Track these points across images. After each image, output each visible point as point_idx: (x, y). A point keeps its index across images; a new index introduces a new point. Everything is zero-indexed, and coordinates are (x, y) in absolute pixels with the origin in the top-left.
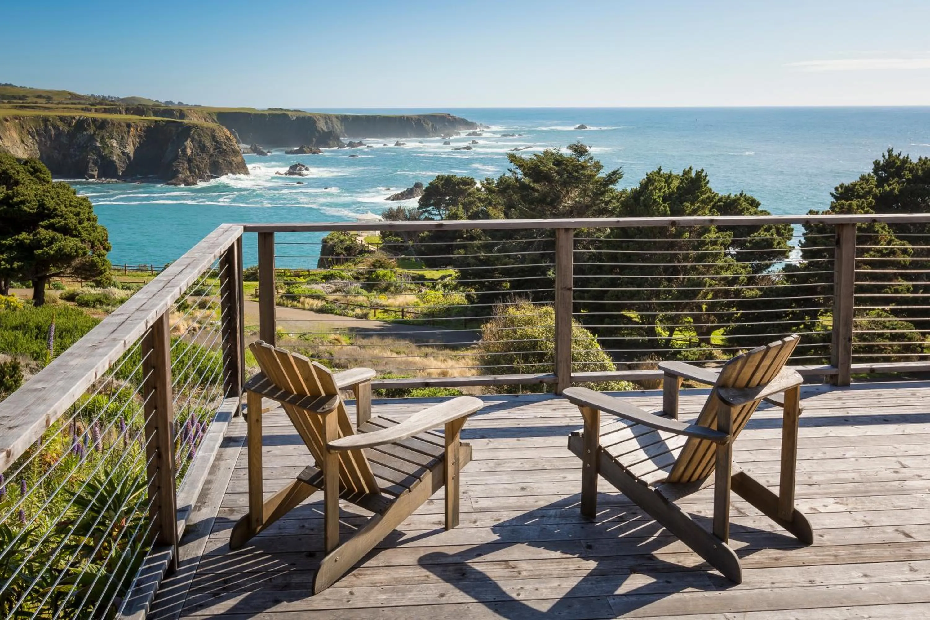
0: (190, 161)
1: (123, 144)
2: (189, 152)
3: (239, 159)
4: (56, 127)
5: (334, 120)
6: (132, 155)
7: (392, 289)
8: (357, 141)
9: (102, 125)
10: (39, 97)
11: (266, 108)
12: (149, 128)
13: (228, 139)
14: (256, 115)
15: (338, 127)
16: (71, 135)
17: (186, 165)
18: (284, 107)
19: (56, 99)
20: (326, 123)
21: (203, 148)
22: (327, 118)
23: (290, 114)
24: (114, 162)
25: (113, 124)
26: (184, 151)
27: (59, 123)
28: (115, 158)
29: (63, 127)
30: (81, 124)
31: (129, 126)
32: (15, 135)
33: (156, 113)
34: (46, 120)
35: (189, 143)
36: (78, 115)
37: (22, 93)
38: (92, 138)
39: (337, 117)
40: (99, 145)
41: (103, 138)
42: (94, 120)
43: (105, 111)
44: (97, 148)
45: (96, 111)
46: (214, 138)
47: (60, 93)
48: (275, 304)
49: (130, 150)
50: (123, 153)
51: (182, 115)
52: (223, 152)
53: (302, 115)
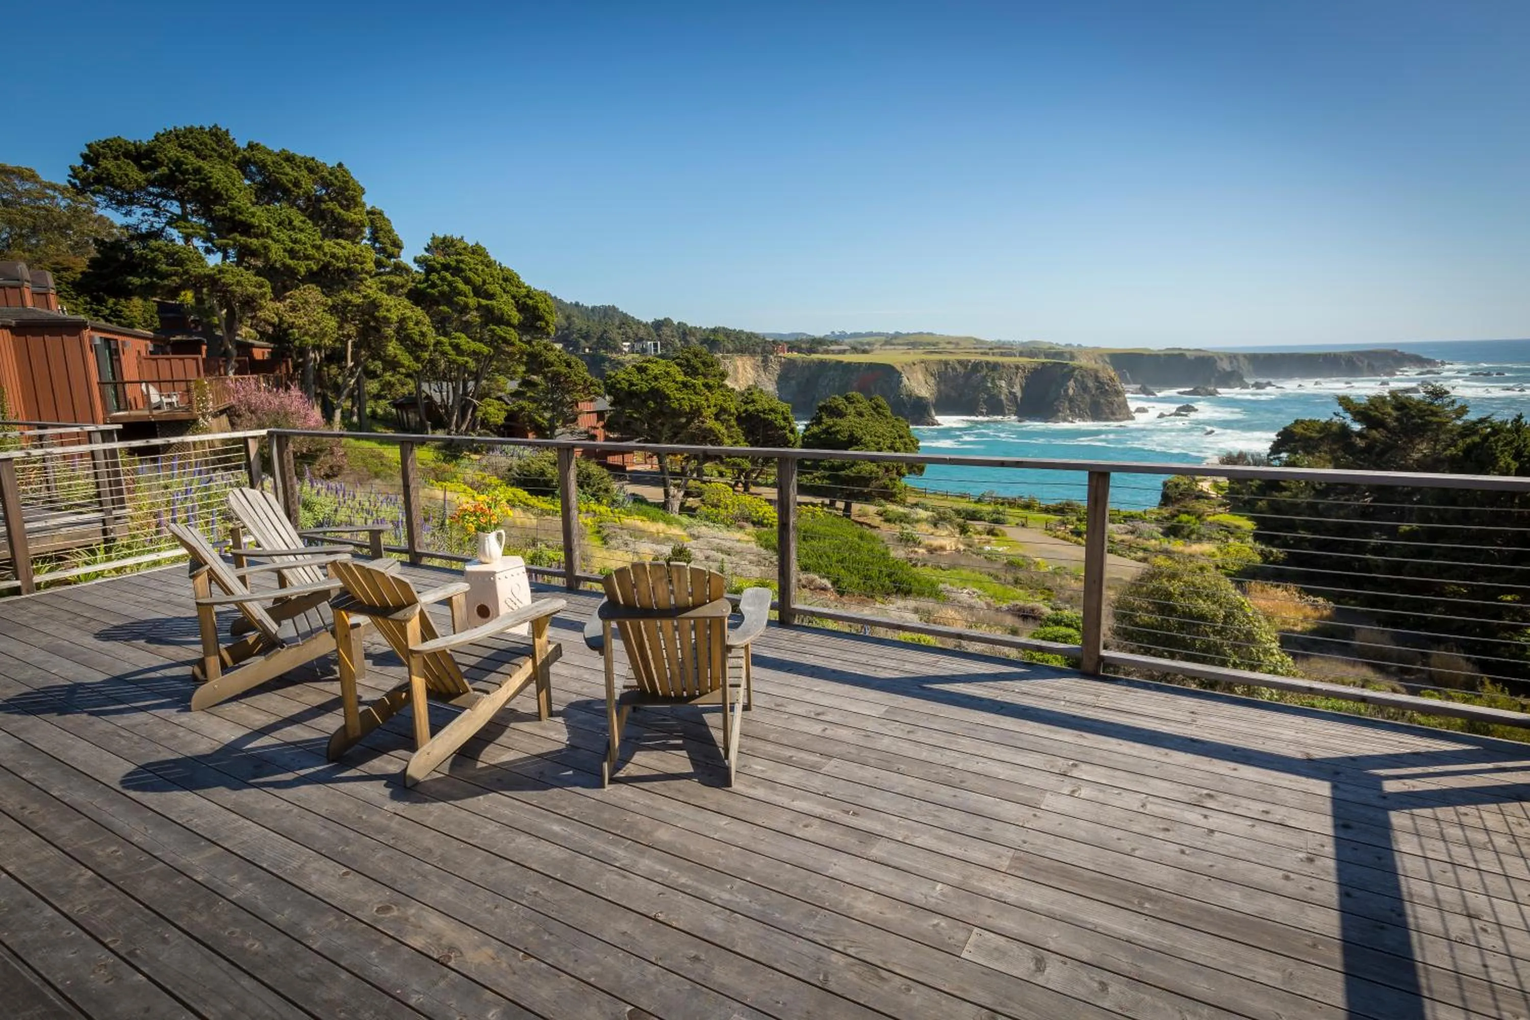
0: (1071, 400)
1: (1010, 384)
2: (1071, 392)
3: (1121, 399)
4: (954, 369)
5: (1241, 359)
6: (1019, 394)
7: (1194, 537)
8: (1263, 380)
9: (994, 367)
10: (949, 343)
11: (1164, 347)
12: (1035, 369)
13: (1112, 379)
14: (1150, 356)
15: (1245, 366)
16: (968, 376)
17: (1067, 404)
18: (1183, 347)
19: (963, 345)
20: (1231, 363)
21: (1085, 389)
22: (1233, 357)
23: (1187, 353)
24: (1001, 401)
25: (1004, 367)
26: (1066, 391)
27: (957, 366)
28: (1003, 397)
29: (959, 369)
30: (977, 366)
31: (1017, 367)
32: (920, 377)
33: (1047, 356)
34: (946, 363)
35: (1071, 383)
36: (973, 358)
37: (935, 341)
38: (984, 378)
39: (1245, 356)
40: (989, 385)
41: (993, 380)
42: (987, 363)
43: (1002, 354)
44: (988, 388)
45: (993, 354)
46: (1097, 378)
47: (967, 339)
48: (1106, 550)
49: (1017, 390)
50: (1010, 393)
51: (1072, 357)
52: (1105, 393)
53: (1202, 354)
